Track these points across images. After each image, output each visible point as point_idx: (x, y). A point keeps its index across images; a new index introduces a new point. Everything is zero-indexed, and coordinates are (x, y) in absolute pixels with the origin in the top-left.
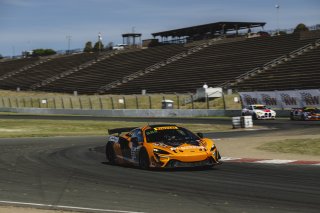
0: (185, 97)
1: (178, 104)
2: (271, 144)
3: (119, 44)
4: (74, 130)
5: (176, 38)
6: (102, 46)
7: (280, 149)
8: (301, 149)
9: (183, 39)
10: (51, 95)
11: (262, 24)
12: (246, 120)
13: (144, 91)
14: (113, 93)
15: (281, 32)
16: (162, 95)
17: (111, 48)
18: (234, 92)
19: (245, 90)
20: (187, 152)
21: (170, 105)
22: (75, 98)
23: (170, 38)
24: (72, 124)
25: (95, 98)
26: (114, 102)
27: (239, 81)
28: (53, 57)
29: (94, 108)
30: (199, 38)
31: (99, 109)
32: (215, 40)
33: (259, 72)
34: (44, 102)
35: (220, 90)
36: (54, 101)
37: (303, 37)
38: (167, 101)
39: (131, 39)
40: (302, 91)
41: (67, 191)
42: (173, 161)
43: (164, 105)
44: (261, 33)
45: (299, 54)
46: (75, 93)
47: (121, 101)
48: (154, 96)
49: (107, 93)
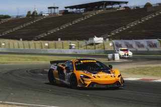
0: (83, 43)
1: (78, 46)
2: (128, 69)
3: (46, 13)
4: (19, 60)
5: (78, 10)
6: (37, 13)
7: (133, 72)
8: (145, 72)
9: (82, 10)
10: (7, 41)
11: (126, 3)
12: (116, 56)
13: (59, 39)
14: (42, 40)
15: (136, 7)
16: (69, 41)
17: (41, 15)
18: (110, 40)
19: (116, 39)
20: (102, 77)
21: (74, 47)
22: (21, 42)
23: (75, 10)
24: (18, 57)
25: (32, 42)
26: (43, 45)
27: (113, 34)
28: (9, 19)
29: (31, 48)
30: (91, 10)
31: (34, 49)
32: (100, 11)
33: (124, 29)
34: (3, 44)
35: (102, 39)
36: (9, 44)
37: (149, 10)
38: (72, 45)
39: (53, 9)
40: (147, 40)
41: (12, 94)
42: (93, 83)
43: (71, 47)
44: (125, 7)
45: (147, 19)
46: (21, 39)
47: (47, 44)
48: (65, 42)
49: (39, 40)
